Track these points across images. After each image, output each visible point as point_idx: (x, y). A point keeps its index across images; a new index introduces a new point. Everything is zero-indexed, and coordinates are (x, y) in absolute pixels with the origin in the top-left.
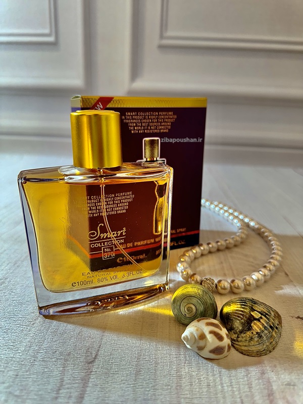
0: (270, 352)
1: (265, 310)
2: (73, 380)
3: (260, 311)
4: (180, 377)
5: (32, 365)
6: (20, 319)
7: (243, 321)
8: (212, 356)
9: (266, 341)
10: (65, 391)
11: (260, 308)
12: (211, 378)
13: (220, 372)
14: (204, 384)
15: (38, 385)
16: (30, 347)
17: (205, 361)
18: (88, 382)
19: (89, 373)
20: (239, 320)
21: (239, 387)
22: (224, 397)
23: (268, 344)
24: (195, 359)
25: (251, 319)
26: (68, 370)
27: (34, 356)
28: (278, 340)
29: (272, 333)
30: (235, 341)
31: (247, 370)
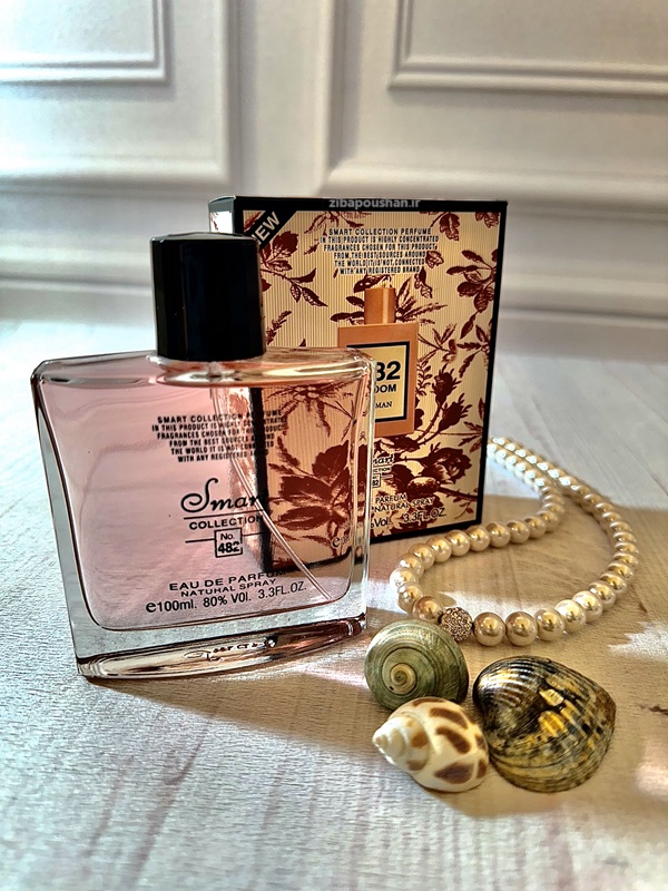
0: (579, 784)
1: (575, 689)
2: (131, 818)
3: (562, 689)
4: (363, 827)
5: (50, 779)
6: (39, 677)
7: (519, 709)
8: (442, 784)
9: (571, 759)
10: (110, 839)
11: (565, 683)
12: (434, 834)
13: (456, 823)
14: (416, 846)
15: (55, 823)
16: (50, 740)
17: (425, 795)
18: (163, 822)
19: (166, 802)
20: (511, 707)
21: (495, 861)
22: (457, 880)
23: (574, 765)
24: (402, 789)
25: (540, 706)
26: (124, 794)
27: (56, 761)
28: (599, 758)
29: (587, 740)
30: (498, 753)
31: (519, 823)
